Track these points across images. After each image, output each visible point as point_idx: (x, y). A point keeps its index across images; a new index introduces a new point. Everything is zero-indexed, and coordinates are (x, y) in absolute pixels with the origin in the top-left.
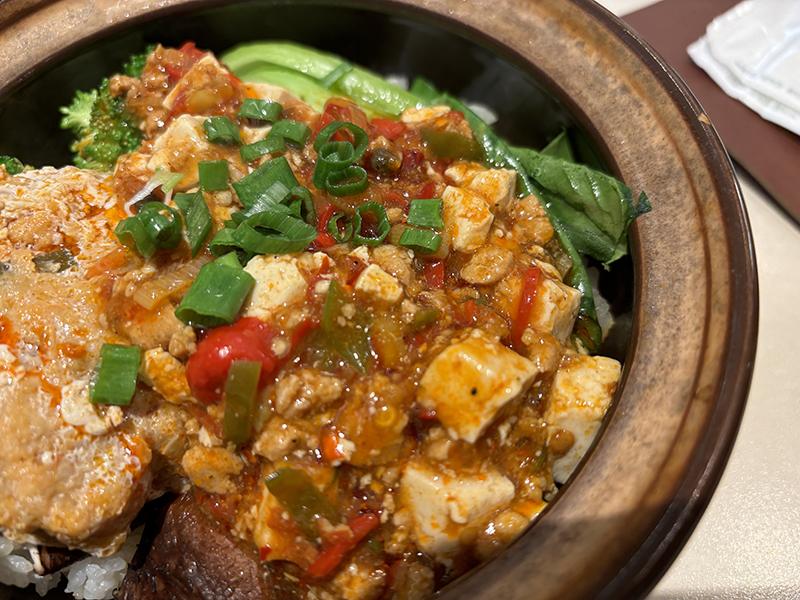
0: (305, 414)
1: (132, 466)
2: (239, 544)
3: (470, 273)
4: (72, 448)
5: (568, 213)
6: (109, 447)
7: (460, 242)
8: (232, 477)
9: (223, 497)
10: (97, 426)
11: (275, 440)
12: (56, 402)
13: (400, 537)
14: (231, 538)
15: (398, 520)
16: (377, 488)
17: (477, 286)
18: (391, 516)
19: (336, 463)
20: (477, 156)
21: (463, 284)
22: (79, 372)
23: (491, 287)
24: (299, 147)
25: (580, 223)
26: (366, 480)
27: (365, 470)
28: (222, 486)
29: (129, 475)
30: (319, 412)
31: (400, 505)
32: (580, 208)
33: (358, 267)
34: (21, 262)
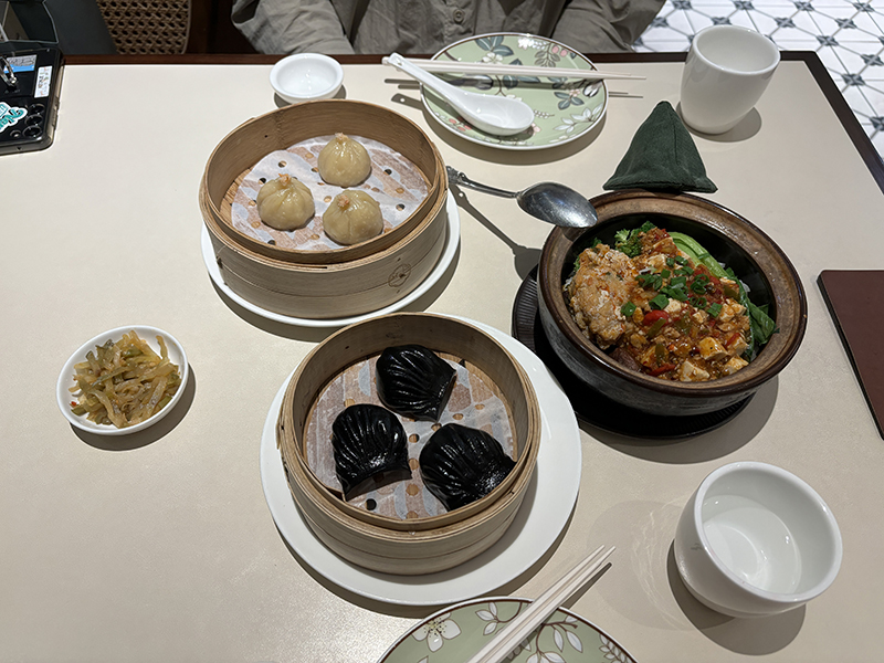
0: (669, 337)
1: (621, 331)
3: (721, 327)
4: (613, 320)
5: (756, 326)
6: (619, 324)
7: (722, 318)
8: (642, 345)
9: (637, 348)
10: (620, 318)
11: (659, 339)
12: (614, 309)
13: (677, 374)
15: (679, 371)
16: (677, 362)
17: (722, 331)
18: (677, 369)
19: (671, 352)
20: (738, 300)
21: (718, 328)
22: (620, 305)
23: (726, 332)
24: (689, 276)
25: (759, 330)
26: (676, 359)
27: (678, 357)
28: (639, 346)
29: (619, 333)
30: (673, 338)
31: (680, 368)
32: (760, 326)
33: (694, 312)
34: (614, 274)
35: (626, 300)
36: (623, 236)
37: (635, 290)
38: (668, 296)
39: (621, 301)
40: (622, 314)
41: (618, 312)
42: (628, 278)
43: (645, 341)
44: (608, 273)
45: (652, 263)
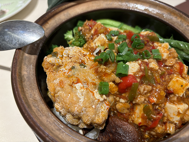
1: (108, 108)
2: (130, 124)
3: (167, 63)
4: (97, 104)
6: (103, 104)
7: (164, 58)
8: (128, 109)
9: (126, 114)
10: (102, 99)
11: (140, 99)
12: (93, 95)
13: (166, 118)
14: (128, 122)
15: (165, 115)
16: (160, 109)
17: (169, 66)
18: (164, 114)
19: (153, 103)
20: (158, 41)
21: (166, 66)
22: (95, 88)
23: (172, 66)
25: (182, 53)
26: (157, 107)
28: (126, 111)
29: (107, 110)
30: (148, 93)
31: (165, 112)
34: (77, 66)
35: (97, 82)
36: (69, 36)
37: (100, 70)
38: (125, 62)
39: (94, 84)
40: (102, 94)
41: (97, 96)
42: (89, 63)
43: (128, 105)
44: (73, 68)
45: (98, 44)
